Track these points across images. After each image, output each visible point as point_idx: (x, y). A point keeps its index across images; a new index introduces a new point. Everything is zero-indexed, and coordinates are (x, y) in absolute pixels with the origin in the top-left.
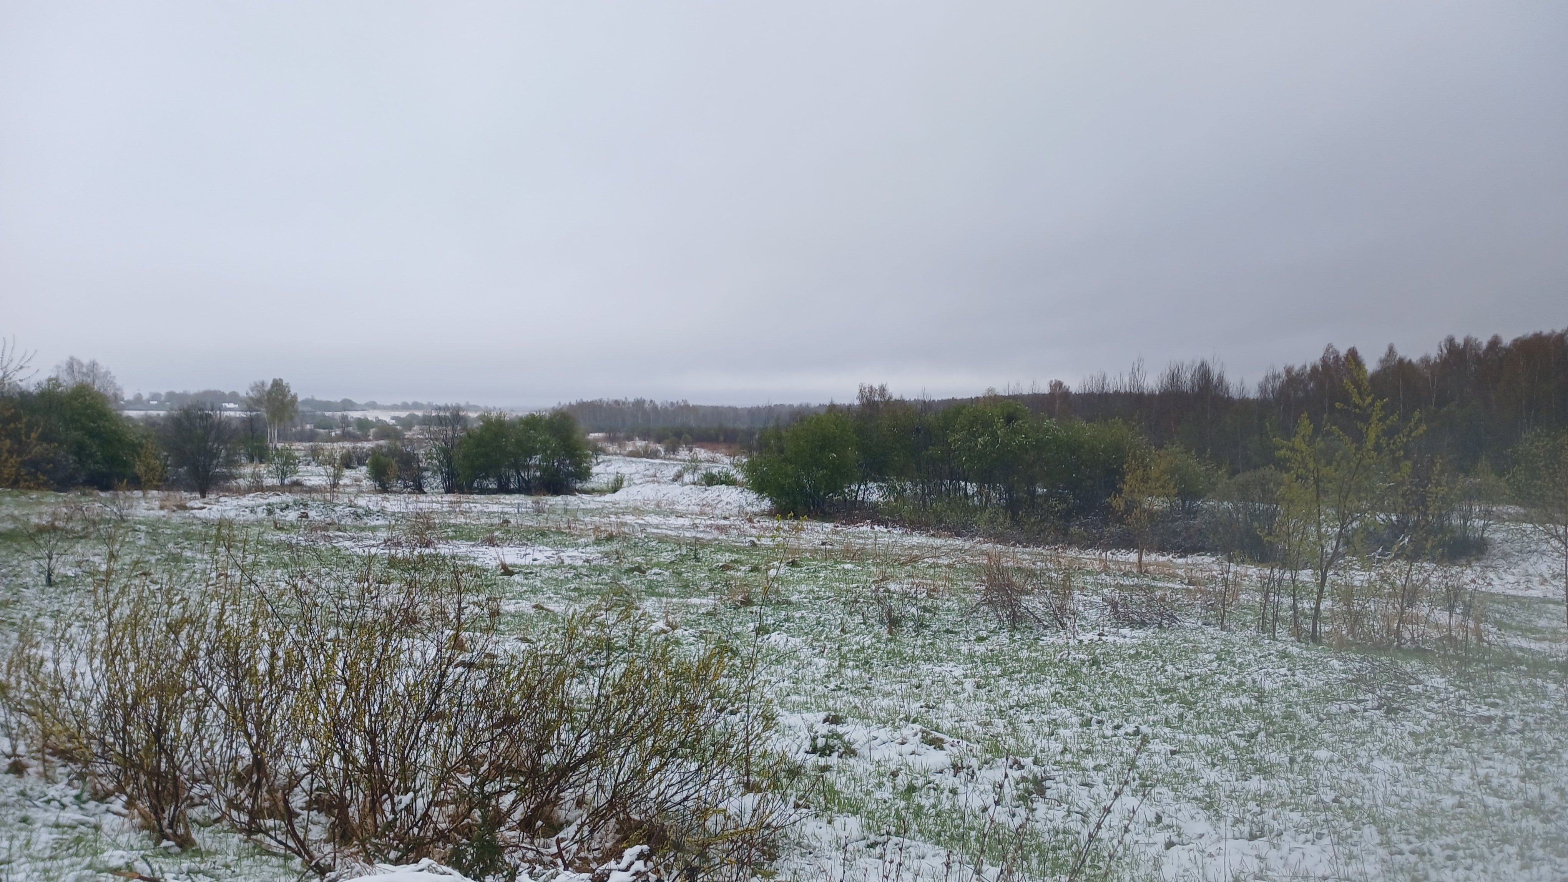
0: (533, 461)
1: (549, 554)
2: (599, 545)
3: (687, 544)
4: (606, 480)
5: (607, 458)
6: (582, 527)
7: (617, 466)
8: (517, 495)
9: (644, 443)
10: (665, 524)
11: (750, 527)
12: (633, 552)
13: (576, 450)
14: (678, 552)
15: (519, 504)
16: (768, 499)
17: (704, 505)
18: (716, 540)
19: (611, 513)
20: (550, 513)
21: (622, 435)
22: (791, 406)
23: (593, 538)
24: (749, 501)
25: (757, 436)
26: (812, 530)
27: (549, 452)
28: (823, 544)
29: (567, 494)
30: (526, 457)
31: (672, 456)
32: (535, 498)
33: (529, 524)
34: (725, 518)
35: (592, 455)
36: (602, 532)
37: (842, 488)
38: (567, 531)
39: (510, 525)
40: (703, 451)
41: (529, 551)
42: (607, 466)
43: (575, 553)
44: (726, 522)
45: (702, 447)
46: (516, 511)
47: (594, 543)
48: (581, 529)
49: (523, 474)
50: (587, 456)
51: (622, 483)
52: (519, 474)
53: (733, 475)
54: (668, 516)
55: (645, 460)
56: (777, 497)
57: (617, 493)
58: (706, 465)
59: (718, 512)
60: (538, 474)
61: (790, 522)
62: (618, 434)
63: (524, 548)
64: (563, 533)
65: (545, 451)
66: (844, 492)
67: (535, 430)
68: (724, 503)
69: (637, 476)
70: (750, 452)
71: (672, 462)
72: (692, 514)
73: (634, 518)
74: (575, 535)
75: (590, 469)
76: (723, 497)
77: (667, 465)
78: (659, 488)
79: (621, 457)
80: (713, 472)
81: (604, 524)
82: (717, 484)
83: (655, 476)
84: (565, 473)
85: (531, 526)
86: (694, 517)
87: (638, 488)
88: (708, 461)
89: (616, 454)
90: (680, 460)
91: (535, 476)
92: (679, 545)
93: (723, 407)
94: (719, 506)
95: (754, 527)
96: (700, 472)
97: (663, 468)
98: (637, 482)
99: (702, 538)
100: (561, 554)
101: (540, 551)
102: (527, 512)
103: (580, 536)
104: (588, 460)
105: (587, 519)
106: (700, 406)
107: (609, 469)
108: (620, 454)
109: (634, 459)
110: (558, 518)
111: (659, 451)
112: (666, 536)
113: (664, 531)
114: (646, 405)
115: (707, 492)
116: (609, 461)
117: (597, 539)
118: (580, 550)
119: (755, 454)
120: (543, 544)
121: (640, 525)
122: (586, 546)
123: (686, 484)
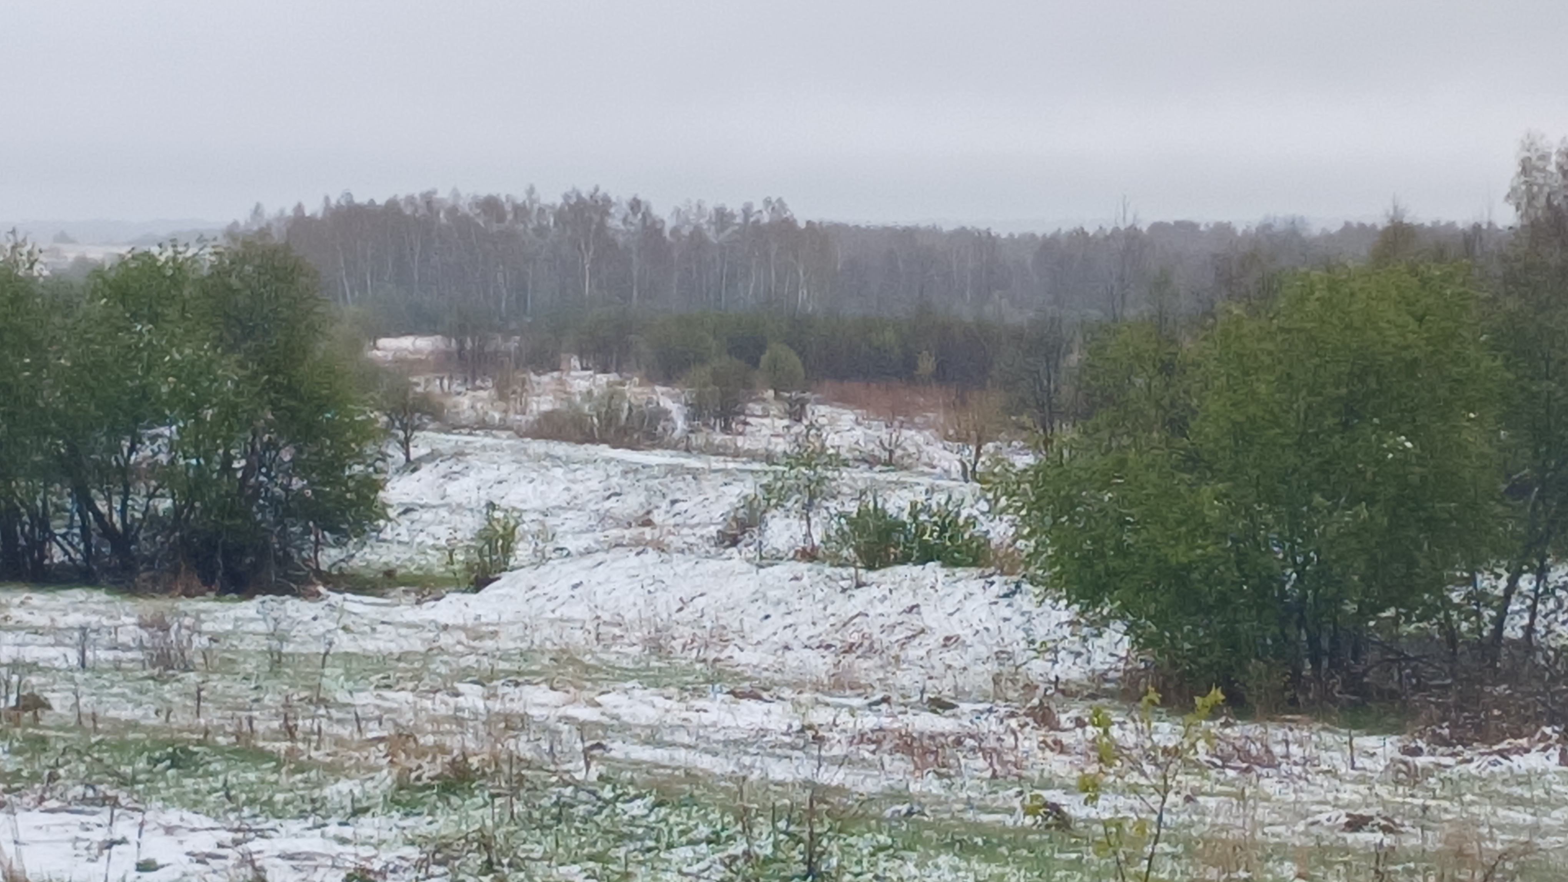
0: (145, 452)
1: (205, 843)
2: (410, 808)
3: (775, 814)
4: (443, 533)
5: (447, 441)
6: (345, 732)
7: (491, 474)
8: (78, 594)
9: (602, 379)
10: (683, 725)
11: (1044, 745)
12: (549, 842)
13: (321, 409)
14: (738, 848)
15: (83, 629)
16: (1119, 625)
17: (850, 649)
18: (897, 796)
19: (464, 674)
20: (209, 669)
21: (514, 343)
22: (1223, 230)
23: (386, 778)
24: (1039, 634)
25: (1074, 358)
26: (1306, 760)
27: (209, 414)
28: (1356, 824)
29: (281, 590)
30: (115, 433)
31: (719, 438)
32: (149, 606)
33: (127, 713)
34: (938, 705)
35: (387, 432)
36: (422, 753)
37: (1438, 585)
38: (283, 746)
39: (46, 719)
40: (847, 417)
41: (124, 827)
42: (449, 476)
43: (312, 843)
44: (942, 723)
45: (844, 400)
46: (73, 657)
47: (393, 802)
48: (339, 741)
49: (102, 506)
50: (365, 432)
51: (507, 550)
52: (85, 503)
53: (971, 521)
54: (697, 692)
55: (605, 451)
56: (1159, 619)
57: (489, 591)
58: (861, 476)
59: (907, 678)
60: (164, 504)
61: (1214, 727)
62: (497, 342)
63: (104, 815)
64: (263, 756)
65: (193, 409)
66: (1448, 603)
67: (154, 318)
68: (933, 641)
69: (574, 520)
70: (1046, 424)
71: (717, 463)
72: (798, 686)
73: (556, 697)
74: (312, 764)
75: (377, 486)
76: (930, 617)
77: (696, 474)
78: (663, 571)
79: (504, 439)
80: (891, 509)
81: (434, 720)
82: (905, 560)
83: (648, 523)
84: (274, 501)
85: (133, 725)
86: (806, 697)
87: (574, 571)
88: (870, 461)
89: (483, 425)
90: (753, 456)
91: (150, 517)
92: (743, 816)
93: (933, 232)
94: (913, 652)
95: (1061, 748)
96: (833, 505)
97: (678, 487)
98: (572, 544)
99: (840, 790)
100: (255, 845)
101: (169, 830)
102: (117, 666)
103: (335, 770)
104: (369, 449)
105: (365, 699)
106: (839, 229)
107: (457, 490)
108: (504, 426)
109: (560, 449)
110: (241, 689)
111: (665, 414)
112: (691, 776)
113: (681, 755)
114: (615, 222)
115: (861, 595)
116: (459, 454)
117: (402, 785)
118: (333, 829)
119: (1067, 433)
120: (182, 800)
121: (582, 727)
122: (358, 812)
123: (777, 558)
